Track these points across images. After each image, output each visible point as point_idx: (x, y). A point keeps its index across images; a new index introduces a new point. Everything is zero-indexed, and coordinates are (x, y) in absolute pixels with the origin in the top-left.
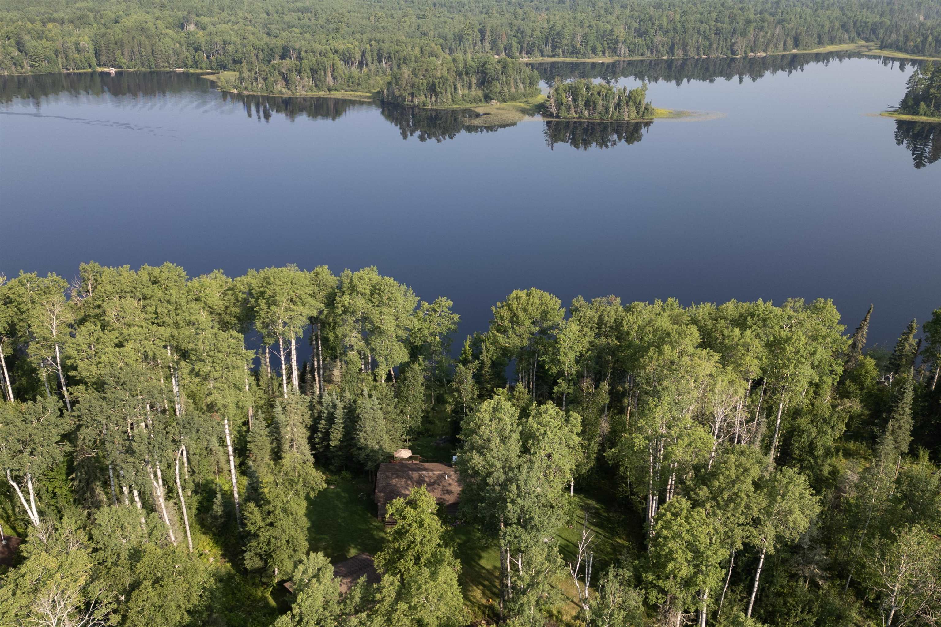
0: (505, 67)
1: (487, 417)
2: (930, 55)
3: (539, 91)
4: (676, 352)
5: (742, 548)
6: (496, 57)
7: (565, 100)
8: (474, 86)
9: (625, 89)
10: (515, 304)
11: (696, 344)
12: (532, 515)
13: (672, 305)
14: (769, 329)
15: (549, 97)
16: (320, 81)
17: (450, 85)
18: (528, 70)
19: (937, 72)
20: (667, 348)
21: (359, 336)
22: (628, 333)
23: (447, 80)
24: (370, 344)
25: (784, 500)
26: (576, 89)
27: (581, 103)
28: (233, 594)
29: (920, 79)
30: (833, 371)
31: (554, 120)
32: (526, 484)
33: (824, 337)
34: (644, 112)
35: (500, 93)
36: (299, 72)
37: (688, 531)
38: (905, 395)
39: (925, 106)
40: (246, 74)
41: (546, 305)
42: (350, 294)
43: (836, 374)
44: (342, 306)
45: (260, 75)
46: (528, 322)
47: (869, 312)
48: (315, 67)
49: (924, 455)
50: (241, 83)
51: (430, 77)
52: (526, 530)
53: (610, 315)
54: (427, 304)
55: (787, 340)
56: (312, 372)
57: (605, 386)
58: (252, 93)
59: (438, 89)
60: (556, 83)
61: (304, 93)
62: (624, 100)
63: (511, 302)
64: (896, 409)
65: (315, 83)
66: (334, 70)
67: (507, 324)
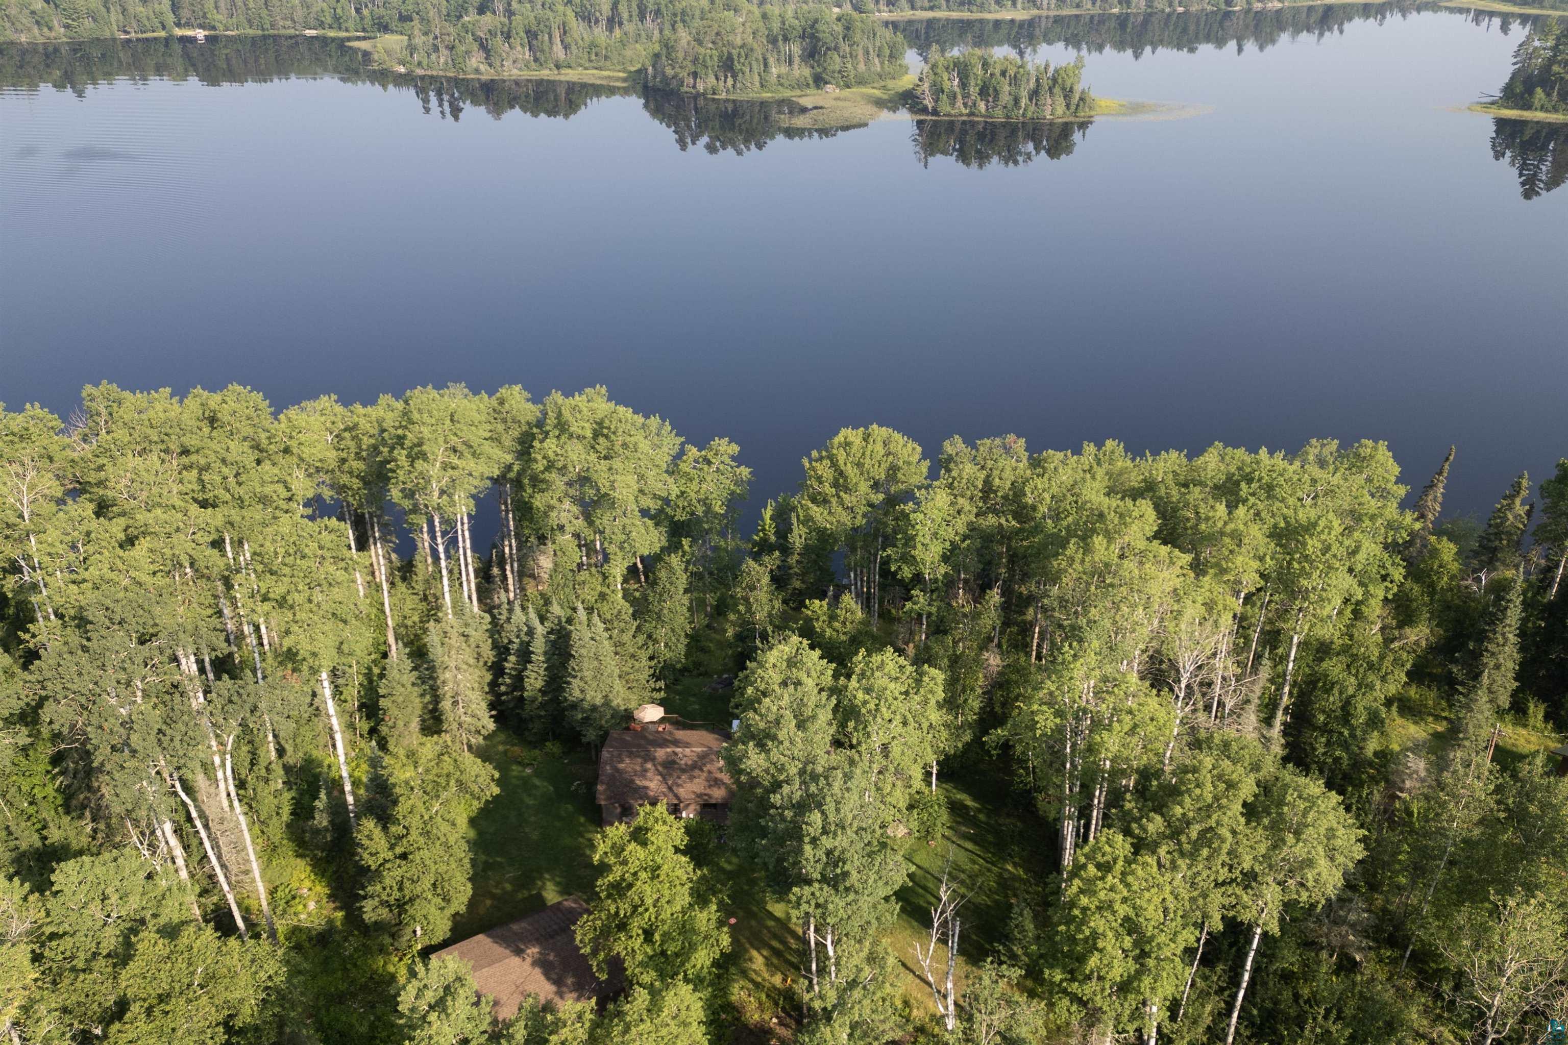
0: (848, 28)
1: (775, 678)
2: (1553, 7)
3: (905, 70)
4: (1115, 550)
5: (1221, 928)
6: (836, 10)
7: (947, 85)
8: (797, 60)
9: (1047, 67)
10: (841, 456)
11: (1150, 534)
12: (846, 868)
13: (1113, 452)
14: (1278, 504)
15: (921, 80)
16: (542, 51)
17: (757, 60)
18: (888, 34)
19: (1564, 36)
20: (1098, 541)
21: (575, 509)
22: (1034, 508)
23: (752, 50)
24: (593, 522)
25: (1298, 840)
26: (966, 65)
27: (974, 90)
28: (345, 970)
29: (1536, 48)
30: (1388, 575)
31: (929, 118)
32: (838, 810)
33: (1373, 518)
34: (1078, 105)
35: (840, 72)
36: (508, 36)
37: (1125, 900)
38: (1509, 612)
39: (1543, 95)
40: (419, 40)
41: (895, 455)
42: (558, 437)
43: (1392, 582)
44: (544, 458)
45: (443, 41)
46: (864, 487)
47: (1447, 459)
48: (534, 28)
49: (1537, 711)
50: (411, 55)
51: (724, 45)
52: (837, 890)
53: (1004, 475)
54: (695, 450)
55: (1309, 528)
56: (502, 564)
57: (995, 597)
58: (429, 73)
59: (737, 66)
60: (934, 53)
61: (515, 72)
62: (1045, 83)
63: (835, 451)
64: (1491, 635)
65: (535, 56)
66: (565, 32)
67: (828, 489)
